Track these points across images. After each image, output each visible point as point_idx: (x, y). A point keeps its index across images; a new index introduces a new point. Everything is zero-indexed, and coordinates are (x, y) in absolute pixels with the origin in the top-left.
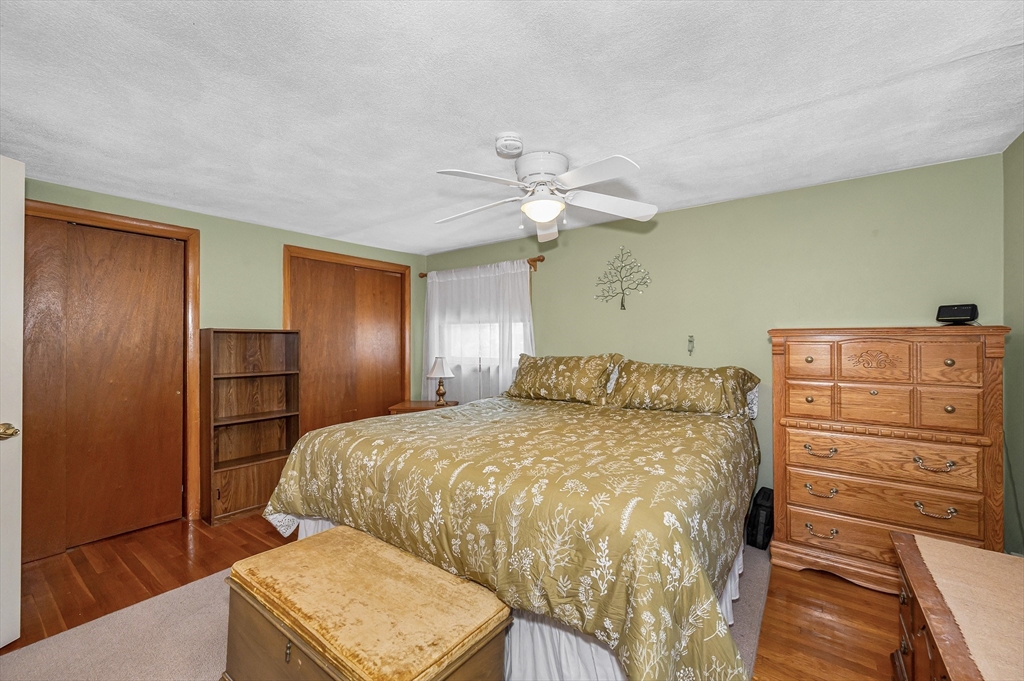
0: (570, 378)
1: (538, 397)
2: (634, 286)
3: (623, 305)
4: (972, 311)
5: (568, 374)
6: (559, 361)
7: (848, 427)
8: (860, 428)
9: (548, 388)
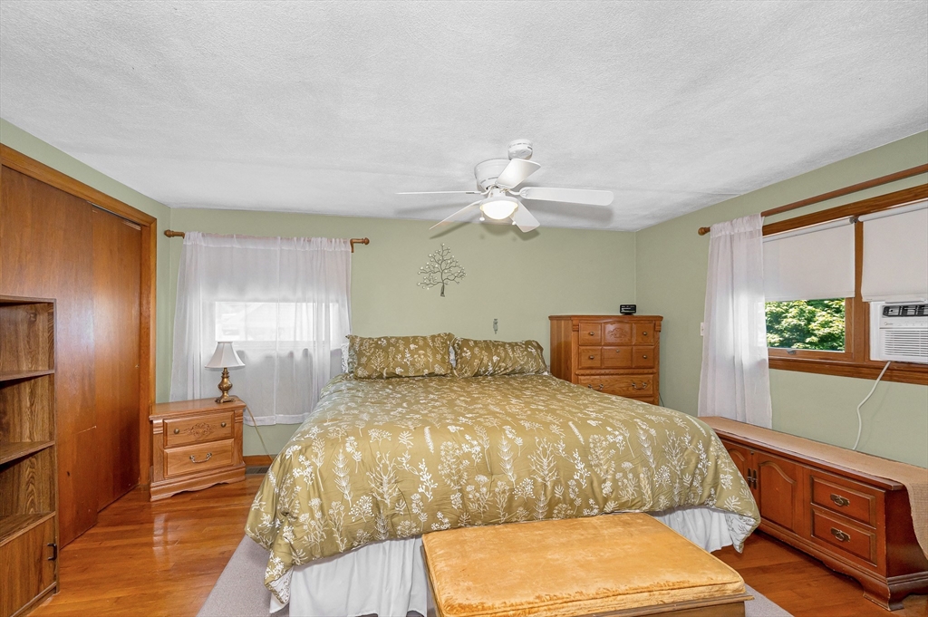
0: (425, 355)
1: (392, 376)
2: (452, 277)
3: (443, 293)
4: (634, 308)
5: (421, 352)
6: (407, 340)
7: (607, 371)
8: (612, 371)
9: (404, 366)
